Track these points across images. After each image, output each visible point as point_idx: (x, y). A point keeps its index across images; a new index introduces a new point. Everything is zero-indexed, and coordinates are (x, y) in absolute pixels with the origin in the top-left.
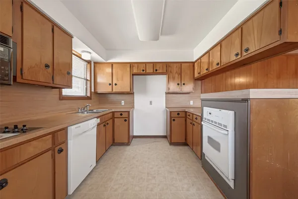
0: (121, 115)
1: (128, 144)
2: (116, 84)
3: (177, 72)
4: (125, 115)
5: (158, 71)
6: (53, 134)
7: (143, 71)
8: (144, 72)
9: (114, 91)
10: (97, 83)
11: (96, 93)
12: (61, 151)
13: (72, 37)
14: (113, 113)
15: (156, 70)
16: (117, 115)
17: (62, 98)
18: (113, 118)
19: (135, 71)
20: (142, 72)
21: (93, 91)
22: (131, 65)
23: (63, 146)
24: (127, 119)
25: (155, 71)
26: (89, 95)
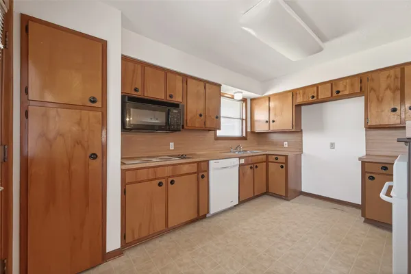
0: (277, 159)
1: (286, 197)
2: (273, 121)
3: (388, 87)
4: (281, 159)
5: (340, 94)
6: (198, 163)
7: (313, 97)
8: (315, 98)
9: (271, 129)
10: (254, 121)
11: (253, 132)
12: (203, 176)
13: (220, 86)
14: (267, 155)
15: (338, 92)
16: (272, 159)
17: (217, 138)
18: (267, 162)
19: (300, 100)
20: (311, 99)
21: (249, 130)
22: (294, 93)
23: (205, 174)
24: (284, 165)
25: (335, 94)
26: (244, 135)
